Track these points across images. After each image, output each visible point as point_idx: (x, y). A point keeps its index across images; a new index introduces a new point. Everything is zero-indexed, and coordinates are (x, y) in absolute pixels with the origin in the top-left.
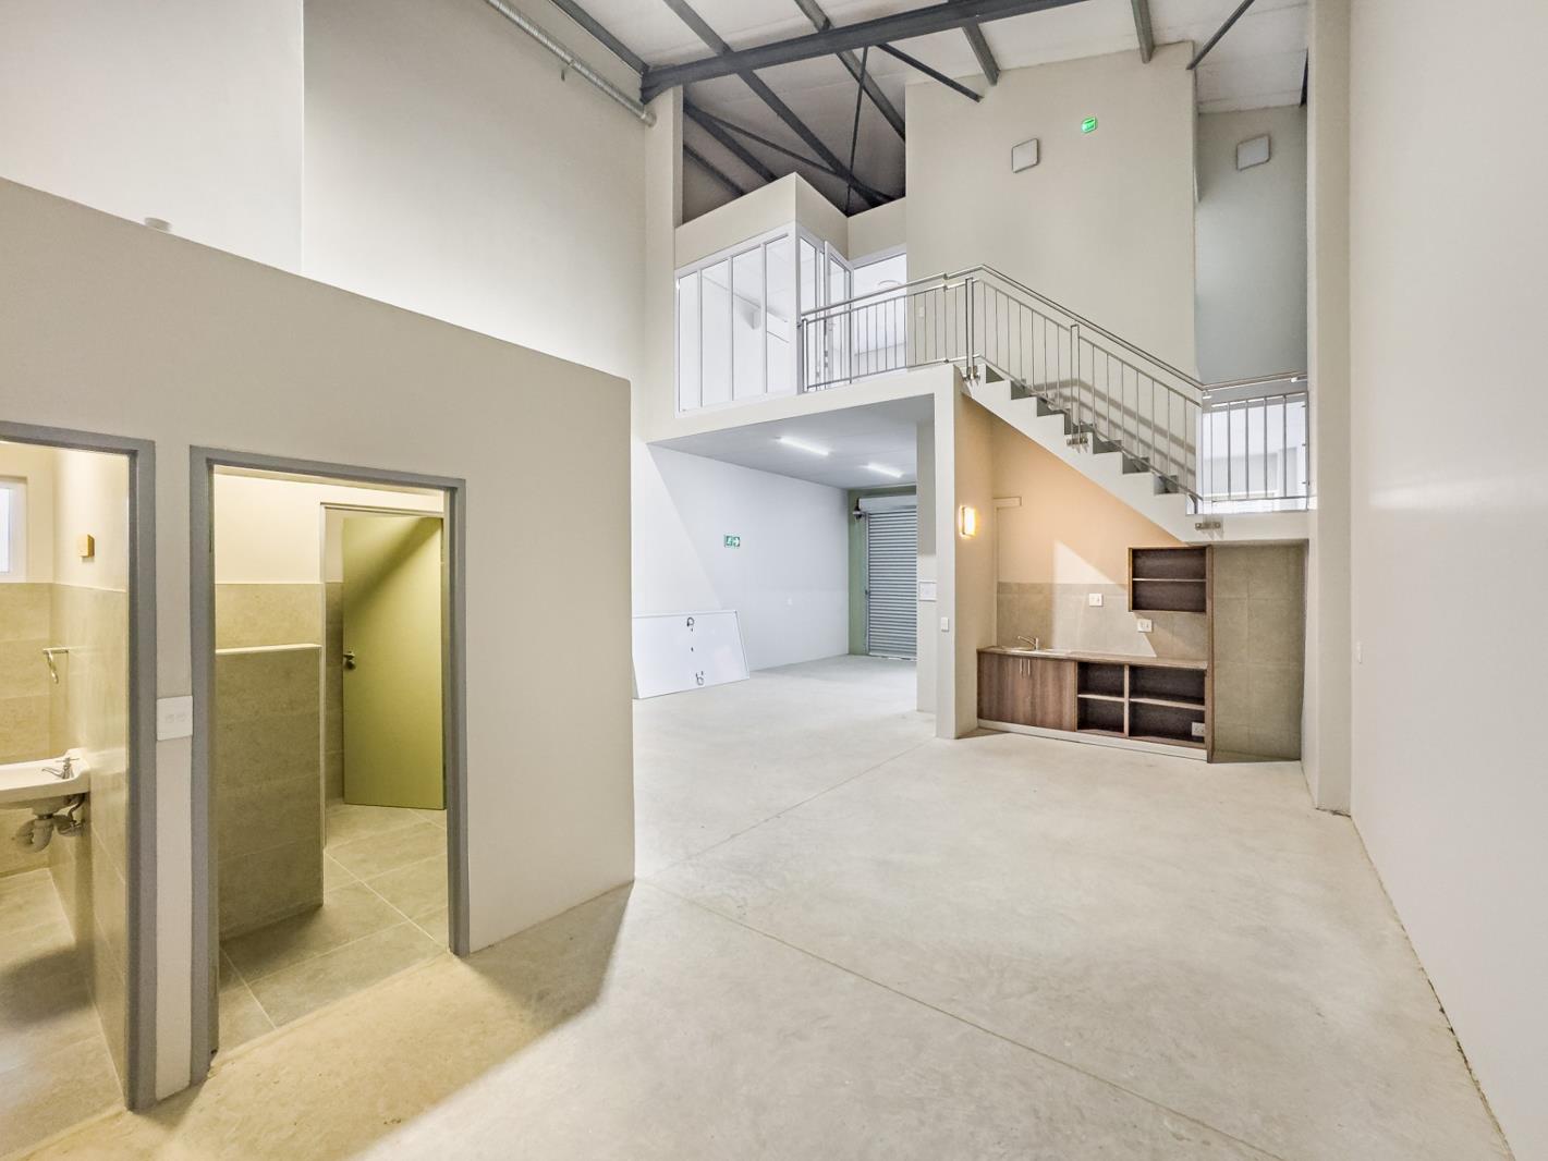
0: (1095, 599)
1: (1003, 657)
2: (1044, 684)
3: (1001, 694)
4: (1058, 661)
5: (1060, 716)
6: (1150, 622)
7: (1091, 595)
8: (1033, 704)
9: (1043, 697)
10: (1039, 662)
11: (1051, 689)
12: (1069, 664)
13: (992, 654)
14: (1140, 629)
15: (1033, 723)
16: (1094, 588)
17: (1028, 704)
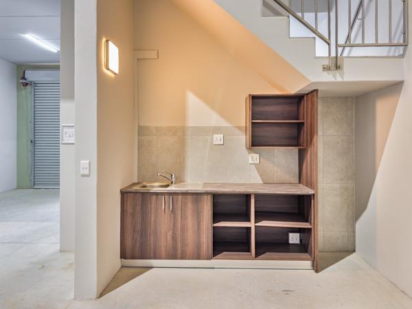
0: (218, 138)
1: (146, 196)
2: (184, 218)
3: (144, 233)
4: (197, 195)
5: (198, 246)
6: (258, 156)
7: (215, 136)
8: (174, 238)
9: (184, 229)
10: (180, 197)
11: (190, 222)
12: (206, 197)
13: (136, 193)
14: (251, 162)
15: (174, 257)
16: (217, 130)
17: (169, 238)
